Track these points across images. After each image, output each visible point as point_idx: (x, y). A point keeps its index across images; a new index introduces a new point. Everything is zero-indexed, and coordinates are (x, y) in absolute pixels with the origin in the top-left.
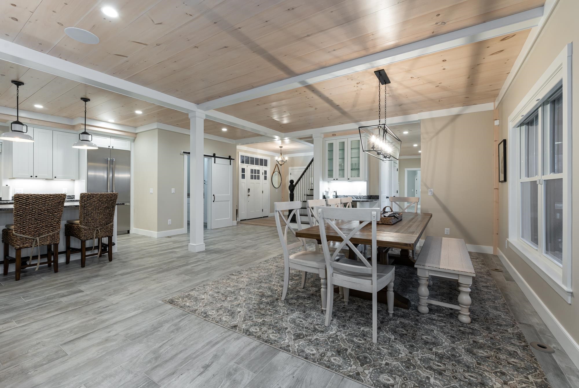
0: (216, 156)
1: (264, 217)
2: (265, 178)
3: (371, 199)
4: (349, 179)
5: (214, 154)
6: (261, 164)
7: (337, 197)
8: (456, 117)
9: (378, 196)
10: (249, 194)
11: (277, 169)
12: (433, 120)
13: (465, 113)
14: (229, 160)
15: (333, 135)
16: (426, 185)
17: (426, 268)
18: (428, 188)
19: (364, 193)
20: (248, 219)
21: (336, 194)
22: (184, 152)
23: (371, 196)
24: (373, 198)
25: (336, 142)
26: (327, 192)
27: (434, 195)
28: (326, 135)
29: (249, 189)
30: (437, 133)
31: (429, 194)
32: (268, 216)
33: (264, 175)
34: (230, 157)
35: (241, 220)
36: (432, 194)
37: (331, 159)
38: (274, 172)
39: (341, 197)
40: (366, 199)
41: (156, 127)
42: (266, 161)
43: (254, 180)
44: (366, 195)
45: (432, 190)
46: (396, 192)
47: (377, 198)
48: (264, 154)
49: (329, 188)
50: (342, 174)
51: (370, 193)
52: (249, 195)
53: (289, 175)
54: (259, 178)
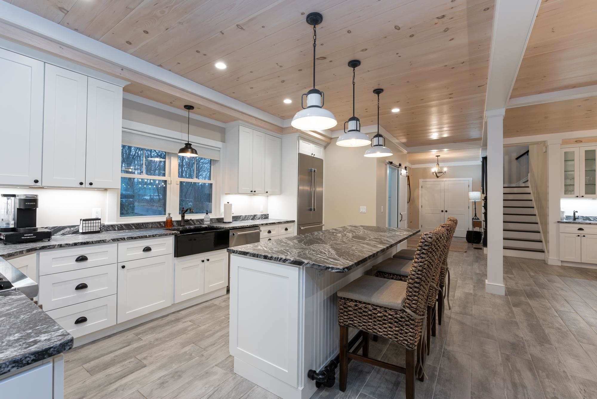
5: (400, 165)
15: (576, 141)
22: (389, 162)
25: (580, 150)
28: (565, 142)
53: (420, 188)
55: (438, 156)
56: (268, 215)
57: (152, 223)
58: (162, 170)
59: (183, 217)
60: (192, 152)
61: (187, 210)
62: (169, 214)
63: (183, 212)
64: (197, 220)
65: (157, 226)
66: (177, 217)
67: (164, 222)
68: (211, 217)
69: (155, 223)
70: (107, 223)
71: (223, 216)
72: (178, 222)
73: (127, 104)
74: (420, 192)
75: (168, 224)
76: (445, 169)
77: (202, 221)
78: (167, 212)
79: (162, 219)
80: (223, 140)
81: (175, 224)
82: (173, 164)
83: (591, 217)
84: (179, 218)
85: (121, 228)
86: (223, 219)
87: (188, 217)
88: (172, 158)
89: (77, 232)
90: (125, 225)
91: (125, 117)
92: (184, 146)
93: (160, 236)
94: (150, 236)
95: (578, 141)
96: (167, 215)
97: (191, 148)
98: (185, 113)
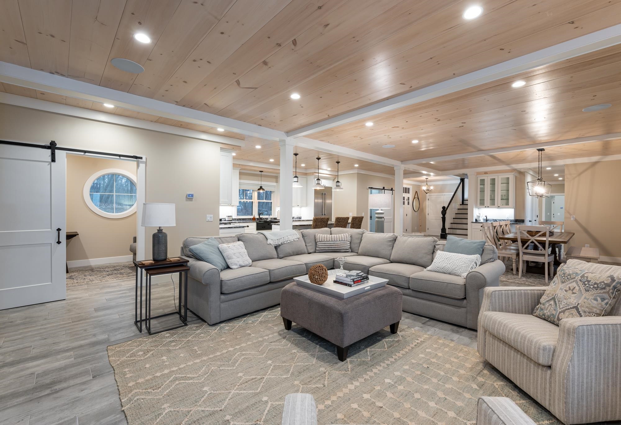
0: (385, 189)
3: (517, 222)
4: (499, 207)
5: (384, 188)
6: (406, 192)
7: (487, 220)
8: (595, 164)
9: (524, 220)
11: (416, 196)
12: (575, 165)
13: (603, 160)
14: (392, 191)
15: (485, 173)
16: (569, 213)
17: (572, 256)
18: (571, 215)
19: (512, 218)
21: (487, 218)
22: (369, 188)
23: (517, 220)
24: (518, 221)
25: (488, 179)
26: (479, 217)
27: (576, 220)
28: (479, 173)
30: (580, 174)
31: (572, 219)
33: (408, 201)
34: (392, 189)
36: (574, 219)
37: (482, 191)
38: (414, 198)
39: (490, 220)
40: (513, 222)
41: (357, 172)
42: (409, 189)
44: (513, 219)
45: (574, 216)
46: (536, 216)
47: (523, 221)
48: (408, 184)
49: (480, 214)
50: (493, 203)
51: (516, 218)
53: (427, 200)
55: (427, 179)
56: (301, 217)
57: (248, 219)
58: (251, 198)
59: (259, 216)
60: (263, 190)
61: (261, 214)
62: (254, 215)
63: (259, 215)
64: (265, 218)
65: (250, 219)
66: (257, 217)
67: (252, 218)
68: (271, 217)
69: (249, 218)
70: (234, 218)
71: (276, 217)
72: (257, 218)
73: (241, 174)
74: (427, 203)
75: (254, 219)
76: (432, 188)
77: (267, 218)
78: (253, 215)
79: (252, 217)
80: (277, 182)
81: (256, 219)
82: (255, 195)
83: (497, 219)
84: (258, 217)
85: (238, 220)
86: (276, 218)
87: (261, 217)
88: (255, 192)
89: (225, 220)
90: (239, 219)
91: (240, 179)
92: (259, 188)
93: (252, 222)
94: (248, 222)
95: (486, 173)
96: (253, 216)
97: (262, 188)
98: (260, 173)
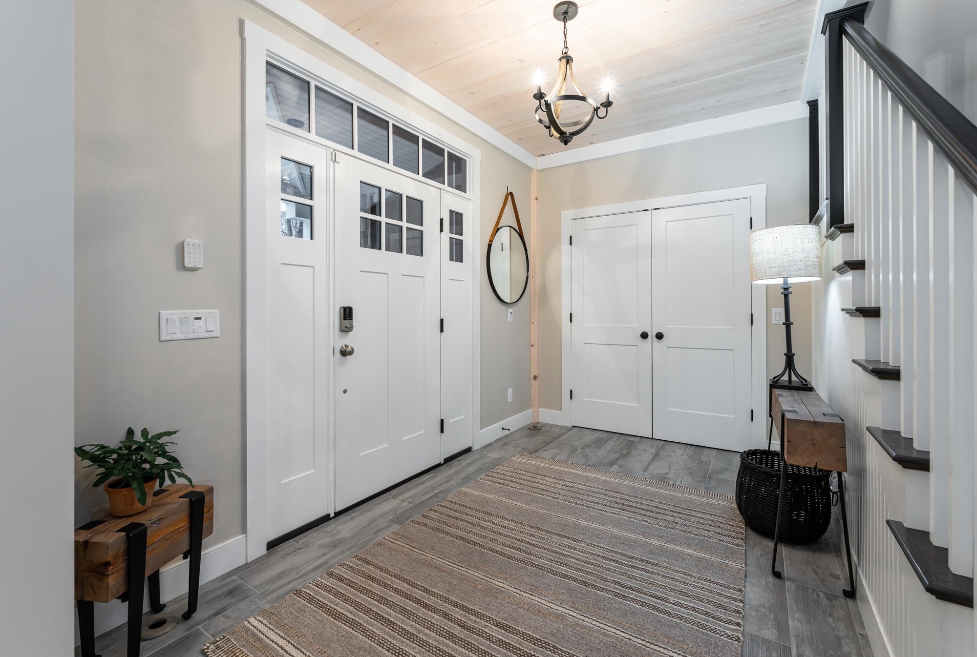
1: (448, 460)
2: (457, 252)
6: (434, 174)
10: (350, 340)
11: (508, 217)
20: (338, 514)
29: (347, 313)
32: (469, 450)
33: (447, 235)
35: (272, 545)
38: (495, 234)
43: (382, 257)
52: (345, 353)
53: (565, 247)
54: (417, 247)
74: (565, 261)
